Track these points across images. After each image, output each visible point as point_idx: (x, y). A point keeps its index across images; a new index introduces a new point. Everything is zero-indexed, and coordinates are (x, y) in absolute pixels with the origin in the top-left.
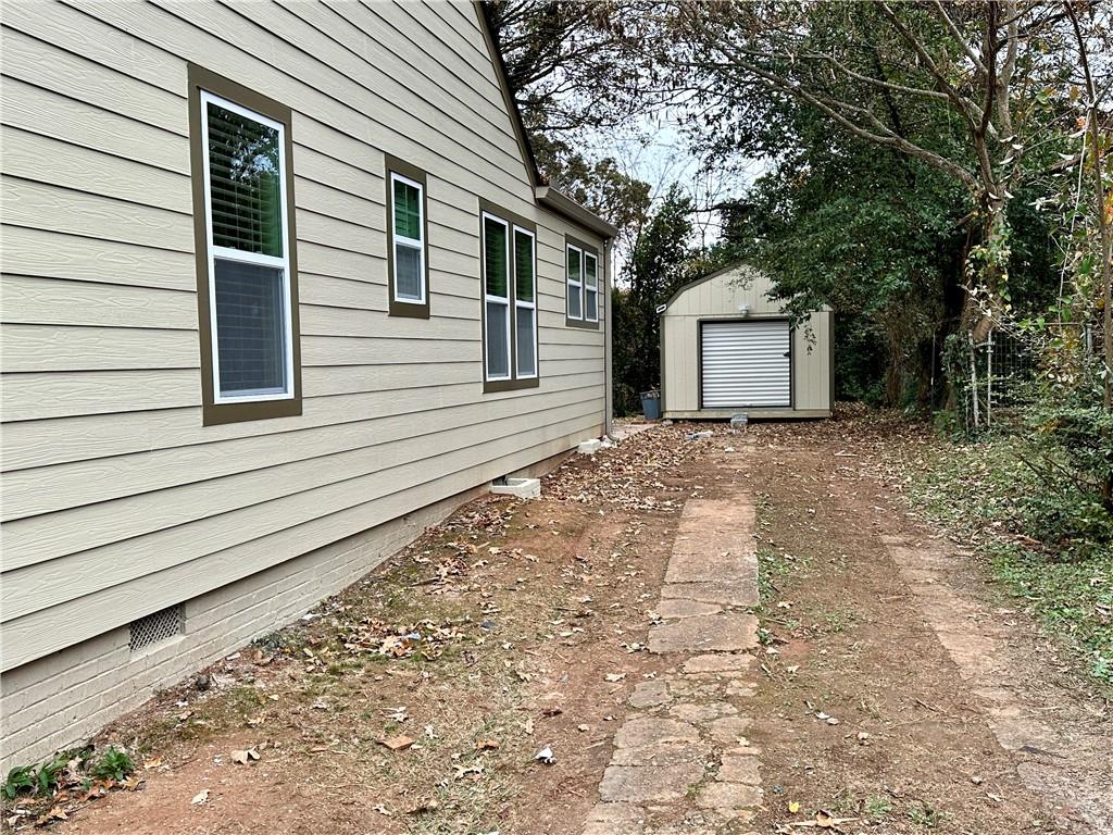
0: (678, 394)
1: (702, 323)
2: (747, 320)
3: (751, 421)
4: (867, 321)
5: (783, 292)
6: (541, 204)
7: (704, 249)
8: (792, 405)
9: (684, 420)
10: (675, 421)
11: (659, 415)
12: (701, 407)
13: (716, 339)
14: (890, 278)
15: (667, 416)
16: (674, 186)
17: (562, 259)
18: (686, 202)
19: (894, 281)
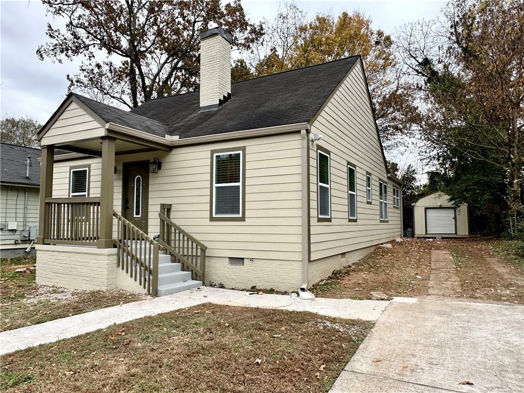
0: (419, 230)
1: (426, 209)
2: (441, 208)
3: (443, 238)
4: (480, 209)
5: (451, 200)
6: (389, 178)
7: (421, 186)
8: (456, 233)
9: (421, 237)
10: (418, 238)
11: (413, 236)
12: (426, 233)
13: (430, 213)
14: (485, 196)
15: (415, 236)
16: (410, 166)
17: (392, 191)
18: (414, 171)
19: (486, 197)
